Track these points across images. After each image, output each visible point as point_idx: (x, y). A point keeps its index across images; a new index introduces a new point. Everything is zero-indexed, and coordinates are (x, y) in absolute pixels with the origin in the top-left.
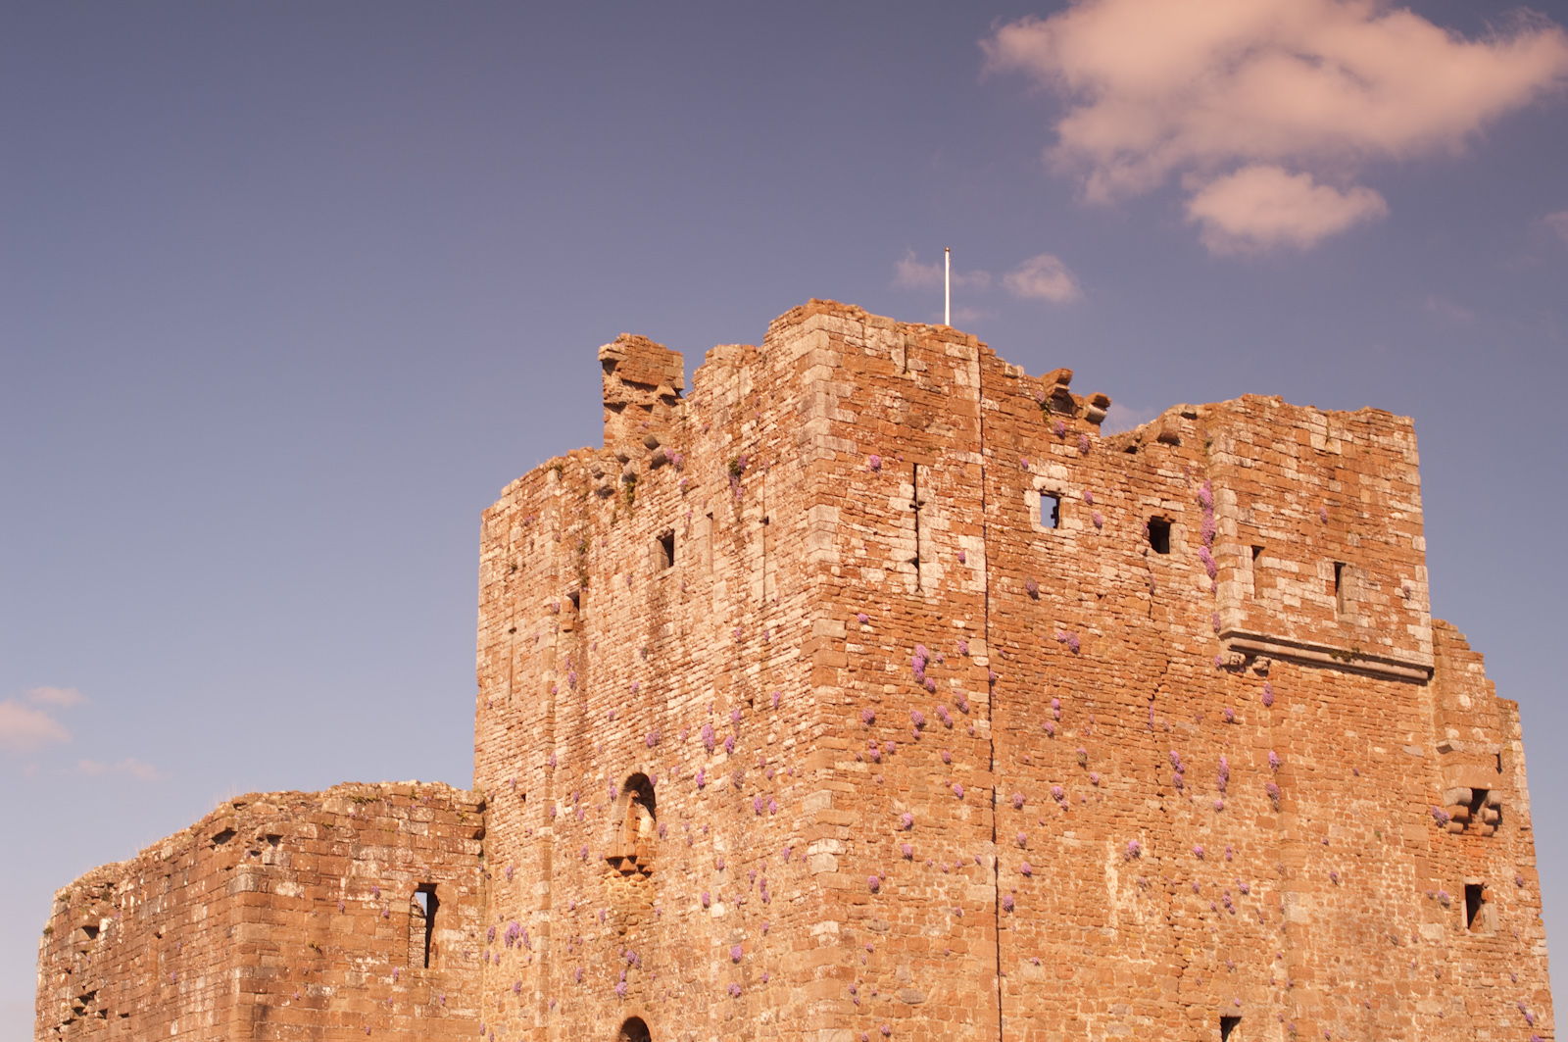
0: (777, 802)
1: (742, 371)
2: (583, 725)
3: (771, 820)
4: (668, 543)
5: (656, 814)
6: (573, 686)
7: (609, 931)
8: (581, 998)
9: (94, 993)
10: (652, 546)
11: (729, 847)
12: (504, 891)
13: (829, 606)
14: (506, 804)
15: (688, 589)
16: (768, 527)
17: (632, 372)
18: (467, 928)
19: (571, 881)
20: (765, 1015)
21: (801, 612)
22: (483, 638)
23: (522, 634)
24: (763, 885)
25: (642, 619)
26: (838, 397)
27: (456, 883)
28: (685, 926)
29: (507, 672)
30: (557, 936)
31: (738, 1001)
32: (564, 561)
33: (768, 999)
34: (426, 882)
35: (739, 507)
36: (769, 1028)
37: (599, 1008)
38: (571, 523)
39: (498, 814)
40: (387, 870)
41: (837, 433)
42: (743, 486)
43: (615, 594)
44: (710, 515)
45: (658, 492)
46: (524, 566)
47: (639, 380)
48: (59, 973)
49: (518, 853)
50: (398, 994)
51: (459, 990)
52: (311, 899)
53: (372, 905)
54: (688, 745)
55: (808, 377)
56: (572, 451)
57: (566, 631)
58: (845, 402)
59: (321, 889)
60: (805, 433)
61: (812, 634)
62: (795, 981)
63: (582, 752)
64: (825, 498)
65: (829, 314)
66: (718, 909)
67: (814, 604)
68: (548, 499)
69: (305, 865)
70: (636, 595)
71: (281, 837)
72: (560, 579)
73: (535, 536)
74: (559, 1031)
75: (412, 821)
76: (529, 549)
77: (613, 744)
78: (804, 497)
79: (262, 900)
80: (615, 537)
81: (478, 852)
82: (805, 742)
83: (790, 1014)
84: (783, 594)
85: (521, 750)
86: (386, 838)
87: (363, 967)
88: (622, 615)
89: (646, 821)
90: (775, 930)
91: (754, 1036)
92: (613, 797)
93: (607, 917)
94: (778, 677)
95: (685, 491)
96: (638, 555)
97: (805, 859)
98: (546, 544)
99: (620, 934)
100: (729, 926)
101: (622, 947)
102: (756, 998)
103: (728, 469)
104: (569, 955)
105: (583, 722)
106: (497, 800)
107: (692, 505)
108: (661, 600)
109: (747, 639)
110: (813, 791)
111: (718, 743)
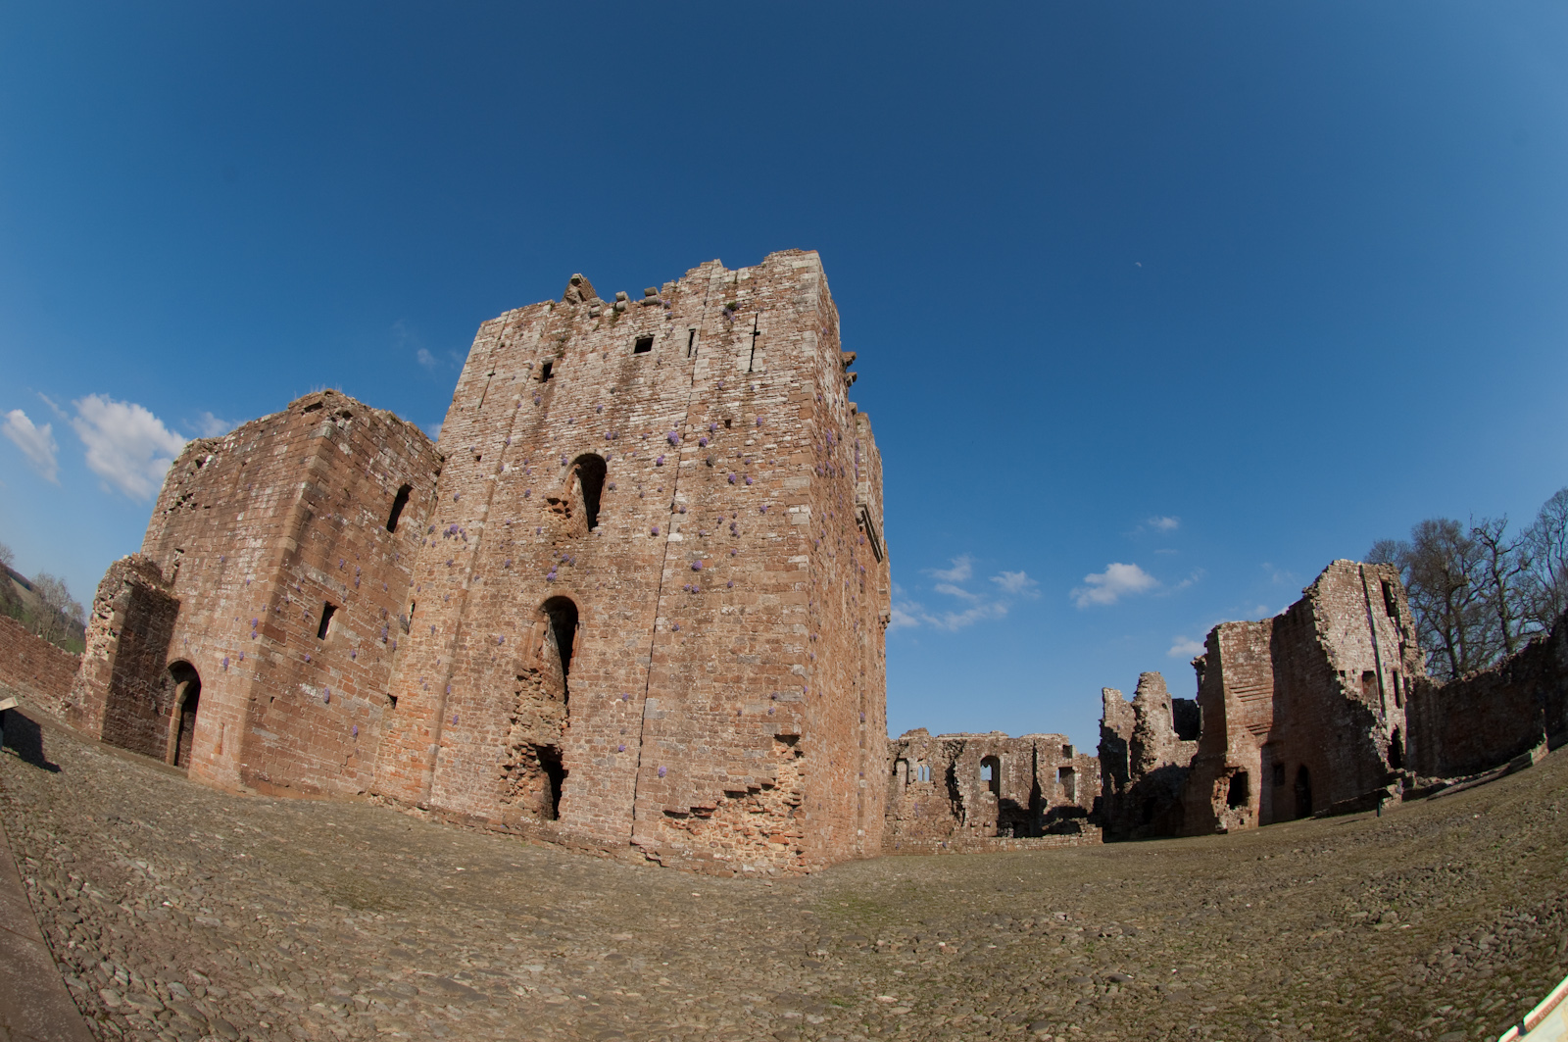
0: (755, 479)
2: (540, 425)
3: (745, 488)
4: (646, 341)
5: (608, 476)
6: (537, 404)
7: (543, 541)
8: (506, 578)
9: (190, 495)
10: (629, 342)
11: (693, 501)
12: (449, 507)
14: (464, 460)
15: (663, 363)
16: (758, 336)
18: (418, 520)
19: (509, 508)
20: (726, 609)
21: (789, 379)
22: (464, 377)
23: (500, 376)
24: (733, 526)
25: (613, 375)
27: (419, 492)
28: (627, 545)
29: (481, 394)
30: (488, 538)
31: (694, 596)
32: (545, 345)
33: (730, 599)
34: (408, 484)
35: (729, 326)
37: (524, 586)
38: (555, 329)
39: (453, 464)
40: (392, 466)
42: (737, 317)
43: (589, 362)
44: (692, 330)
45: (642, 317)
46: (511, 346)
48: (175, 483)
49: (467, 487)
51: (406, 555)
52: (353, 461)
53: (380, 482)
54: (650, 441)
55: (806, 276)
57: (535, 379)
59: (360, 459)
60: (802, 298)
61: (801, 391)
62: (765, 590)
63: (536, 439)
64: (815, 329)
66: (675, 537)
67: (805, 376)
68: (541, 317)
69: (357, 439)
70: (609, 364)
71: (352, 416)
72: (540, 353)
73: (524, 333)
74: (481, 595)
75: (413, 447)
77: (568, 436)
78: (799, 326)
79: (329, 447)
80: (595, 336)
81: (435, 481)
83: (757, 611)
84: (771, 368)
85: (484, 433)
86: (398, 449)
88: (592, 372)
89: (577, 486)
90: (744, 555)
91: (711, 622)
92: (563, 464)
93: (542, 532)
94: (761, 410)
95: (669, 318)
96: (616, 345)
97: (784, 515)
98: (533, 336)
99: (554, 544)
100: (688, 548)
101: (555, 552)
102: (716, 597)
103: (722, 308)
104: (499, 551)
105: (541, 423)
106: (453, 457)
107: (674, 325)
108: (635, 367)
109: (728, 389)
110: (796, 475)
111: (688, 441)
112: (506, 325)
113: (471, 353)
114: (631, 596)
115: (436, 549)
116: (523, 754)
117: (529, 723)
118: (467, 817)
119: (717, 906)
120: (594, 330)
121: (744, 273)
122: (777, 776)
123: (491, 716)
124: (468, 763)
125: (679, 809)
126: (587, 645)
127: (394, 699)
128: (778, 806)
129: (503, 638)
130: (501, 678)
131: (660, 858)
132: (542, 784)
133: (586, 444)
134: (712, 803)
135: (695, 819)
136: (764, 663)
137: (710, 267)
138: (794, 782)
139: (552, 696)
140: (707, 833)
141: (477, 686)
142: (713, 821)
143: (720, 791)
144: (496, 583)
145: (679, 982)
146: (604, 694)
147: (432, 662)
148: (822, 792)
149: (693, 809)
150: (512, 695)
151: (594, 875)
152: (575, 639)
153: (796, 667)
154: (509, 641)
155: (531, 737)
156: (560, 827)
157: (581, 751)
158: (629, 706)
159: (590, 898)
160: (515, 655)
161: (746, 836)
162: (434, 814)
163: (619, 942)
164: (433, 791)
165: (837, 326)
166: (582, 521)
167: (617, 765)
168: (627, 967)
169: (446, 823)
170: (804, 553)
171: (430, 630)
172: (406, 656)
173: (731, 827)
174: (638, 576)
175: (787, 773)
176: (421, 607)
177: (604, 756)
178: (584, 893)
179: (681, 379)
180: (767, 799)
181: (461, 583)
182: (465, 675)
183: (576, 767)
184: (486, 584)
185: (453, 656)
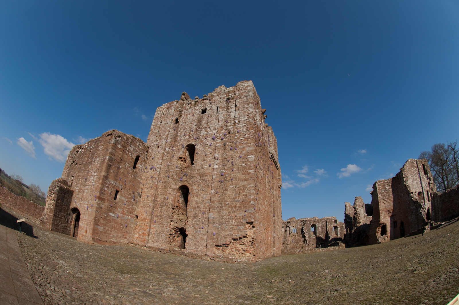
0: (238, 148)
3: (235, 151)
4: (204, 110)
5: (196, 150)
6: (175, 130)
7: (178, 169)
8: (168, 181)
9: (75, 161)
10: (200, 111)
11: (221, 156)
12: (151, 161)
14: (154, 147)
15: (210, 116)
16: (236, 107)
18: (142, 165)
19: (168, 161)
20: (231, 186)
21: (246, 119)
23: (163, 123)
24: (232, 162)
25: (196, 121)
27: (142, 157)
28: (202, 170)
29: (158, 128)
30: (163, 170)
31: (222, 183)
32: (176, 113)
33: (232, 183)
34: (139, 155)
35: (228, 104)
37: (173, 183)
38: (178, 108)
40: (134, 150)
41: (253, 97)
42: (230, 101)
43: (189, 117)
44: (218, 106)
45: (203, 103)
46: (166, 114)
49: (156, 155)
50: (131, 172)
51: (139, 175)
52: (122, 149)
53: (130, 155)
54: (207, 139)
55: (249, 88)
57: (174, 123)
60: (248, 95)
61: (250, 122)
62: (242, 180)
63: (175, 140)
66: (215, 166)
67: (250, 117)
68: (174, 105)
69: (123, 143)
70: (195, 117)
71: (121, 137)
72: (174, 116)
73: (170, 110)
74: (161, 186)
75: (139, 145)
76: (168, 112)
77: (184, 139)
79: (115, 146)
80: (190, 110)
81: (146, 154)
82: (247, 139)
83: (240, 187)
84: (241, 116)
85: (160, 139)
86: (135, 145)
88: (190, 120)
89: (187, 153)
90: (236, 171)
91: (227, 190)
92: (183, 147)
93: (178, 167)
94: (238, 128)
95: (211, 103)
96: (196, 112)
97: (247, 158)
98: (172, 111)
99: (181, 170)
100: (220, 169)
101: (182, 173)
102: (228, 183)
103: (225, 99)
104: (166, 173)
105: (176, 136)
106: (151, 147)
107: (212, 105)
108: (202, 118)
109: (229, 123)
110: (250, 146)
111: (218, 138)
112: (164, 108)
113: (155, 117)
114: (204, 184)
115: (148, 173)
116: (175, 230)
117: (176, 222)
118: (159, 249)
119: (228, 271)
120: (190, 108)
121: (231, 89)
122: (247, 234)
123: (165, 220)
124: (159, 234)
125: (219, 244)
126: (192, 199)
127: (137, 216)
128: (248, 242)
129: (168, 198)
130: (168, 209)
131: (214, 259)
132: (181, 239)
133: (189, 141)
134: (229, 242)
135: (224, 247)
136: (243, 201)
137: (221, 88)
138: (252, 235)
139: (183, 214)
140: (227, 251)
141: (161, 212)
142: (229, 247)
143: (231, 239)
144: (165, 182)
145: (212, 292)
146: (197, 213)
147: (148, 205)
148: (261, 238)
149: (223, 244)
150: (171, 214)
151: (194, 264)
152: (189, 197)
153: (252, 202)
154: (170, 198)
155: (177, 225)
156: (186, 251)
157: (191, 229)
158: (205, 215)
159: (192, 270)
160: (171, 203)
161: (239, 251)
162: (149, 248)
163: (197, 282)
164: (149, 242)
165: (260, 102)
166: (189, 163)
167: (201, 232)
168: (198, 288)
169: (153, 251)
170: (253, 169)
171: (147, 197)
172: (140, 204)
173: (234, 249)
174: (206, 178)
175: (250, 233)
176: (144, 190)
177: (198, 230)
178: (190, 269)
179: (215, 121)
180: (244, 240)
181: (155, 183)
182: (158, 209)
183: (190, 234)
184: (162, 182)
185: (154, 204)
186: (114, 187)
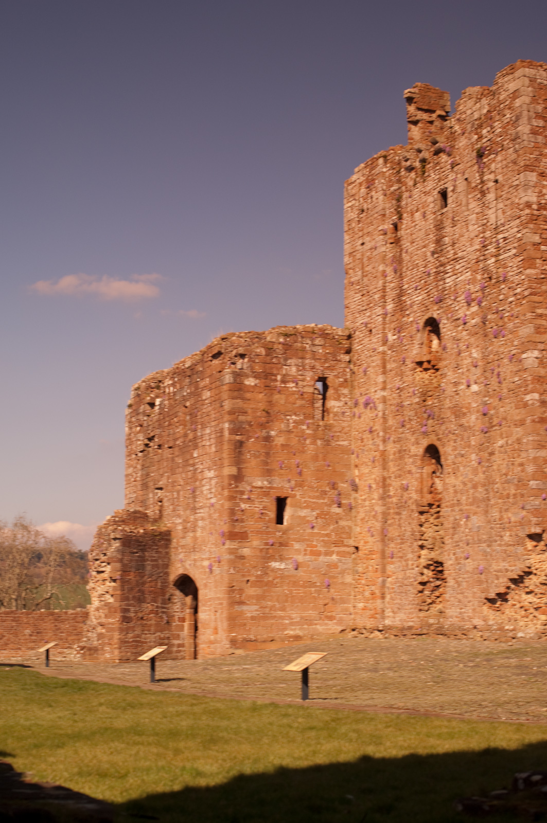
0: (506, 331)
1: (482, 100)
2: (401, 293)
3: (502, 341)
4: (444, 195)
5: (442, 338)
6: (395, 272)
8: (403, 435)
9: (154, 437)
10: (436, 196)
11: (480, 355)
12: (362, 380)
13: (531, 226)
14: (362, 335)
15: (455, 219)
16: (498, 184)
17: (422, 104)
18: (343, 400)
19: (397, 375)
20: (500, 443)
21: (516, 229)
22: (347, 248)
23: (368, 246)
24: (498, 375)
25: (431, 236)
26: (535, 113)
27: (337, 377)
28: (457, 397)
29: (360, 266)
30: (390, 403)
31: (486, 435)
32: (389, 206)
33: (501, 434)
34: (321, 376)
35: (482, 175)
36: (502, 449)
37: (413, 440)
38: (392, 186)
39: (357, 340)
40: (300, 371)
41: (534, 132)
42: (484, 163)
43: (417, 223)
44: (466, 179)
45: (438, 168)
46: (368, 209)
47: (426, 108)
48: (136, 426)
49: (369, 360)
50: (310, 434)
51: (340, 432)
52: (262, 386)
53: (294, 389)
54: (458, 302)
55: (518, 103)
56: (392, 147)
57: (391, 243)
58: (538, 116)
59: (268, 381)
60: (517, 133)
61: (523, 241)
62: (515, 425)
63: (401, 307)
64: (528, 168)
65: (528, 68)
66: (475, 388)
67: (524, 225)
68: (379, 173)
69: (258, 369)
70: (428, 223)
71: (246, 355)
72: (387, 216)
73: (373, 193)
74: (392, 452)
75: (314, 345)
76: (369, 201)
77: (417, 302)
78: (517, 168)
79: (238, 388)
80: (416, 192)
81: (348, 360)
82: (520, 299)
83: (513, 442)
84: (506, 220)
85: (369, 307)
86: (300, 354)
87: (291, 421)
88: (420, 234)
90: (505, 398)
91: (495, 454)
92: (418, 331)
93: (416, 392)
94: (504, 265)
95: (453, 165)
96: (428, 201)
97: (520, 361)
98: (379, 197)
99: (424, 401)
100: (481, 396)
101: (425, 408)
102: (495, 434)
103: (475, 154)
104: (397, 413)
105: (401, 291)
106: (357, 333)
107: (456, 174)
108: (442, 225)
109: (487, 245)
110: (525, 325)
111: (473, 301)
115: (362, 419)
118: (403, 629)
120: (414, 186)
122: (531, 564)
123: (409, 547)
124: (401, 586)
125: (492, 596)
126: (447, 481)
127: (357, 548)
129: (408, 484)
131: (482, 634)
133: (427, 309)
134: (505, 589)
135: (502, 602)
136: (518, 482)
137: (467, 97)
141: (400, 526)
142: (511, 602)
143: (505, 580)
146: (457, 517)
147: (373, 513)
149: (498, 596)
154: (411, 486)
155: (434, 557)
157: (451, 562)
158: (469, 523)
160: (416, 496)
161: (526, 611)
162: (386, 632)
164: (387, 615)
169: (393, 636)
171: (368, 490)
172: (358, 512)
175: (542, 561)
176: (361, 470)
177: (461, 564)
181: (379, 445)
182: (393, 519)
183: (450, 575)
185: (384, 505)
186: (266, 494)
